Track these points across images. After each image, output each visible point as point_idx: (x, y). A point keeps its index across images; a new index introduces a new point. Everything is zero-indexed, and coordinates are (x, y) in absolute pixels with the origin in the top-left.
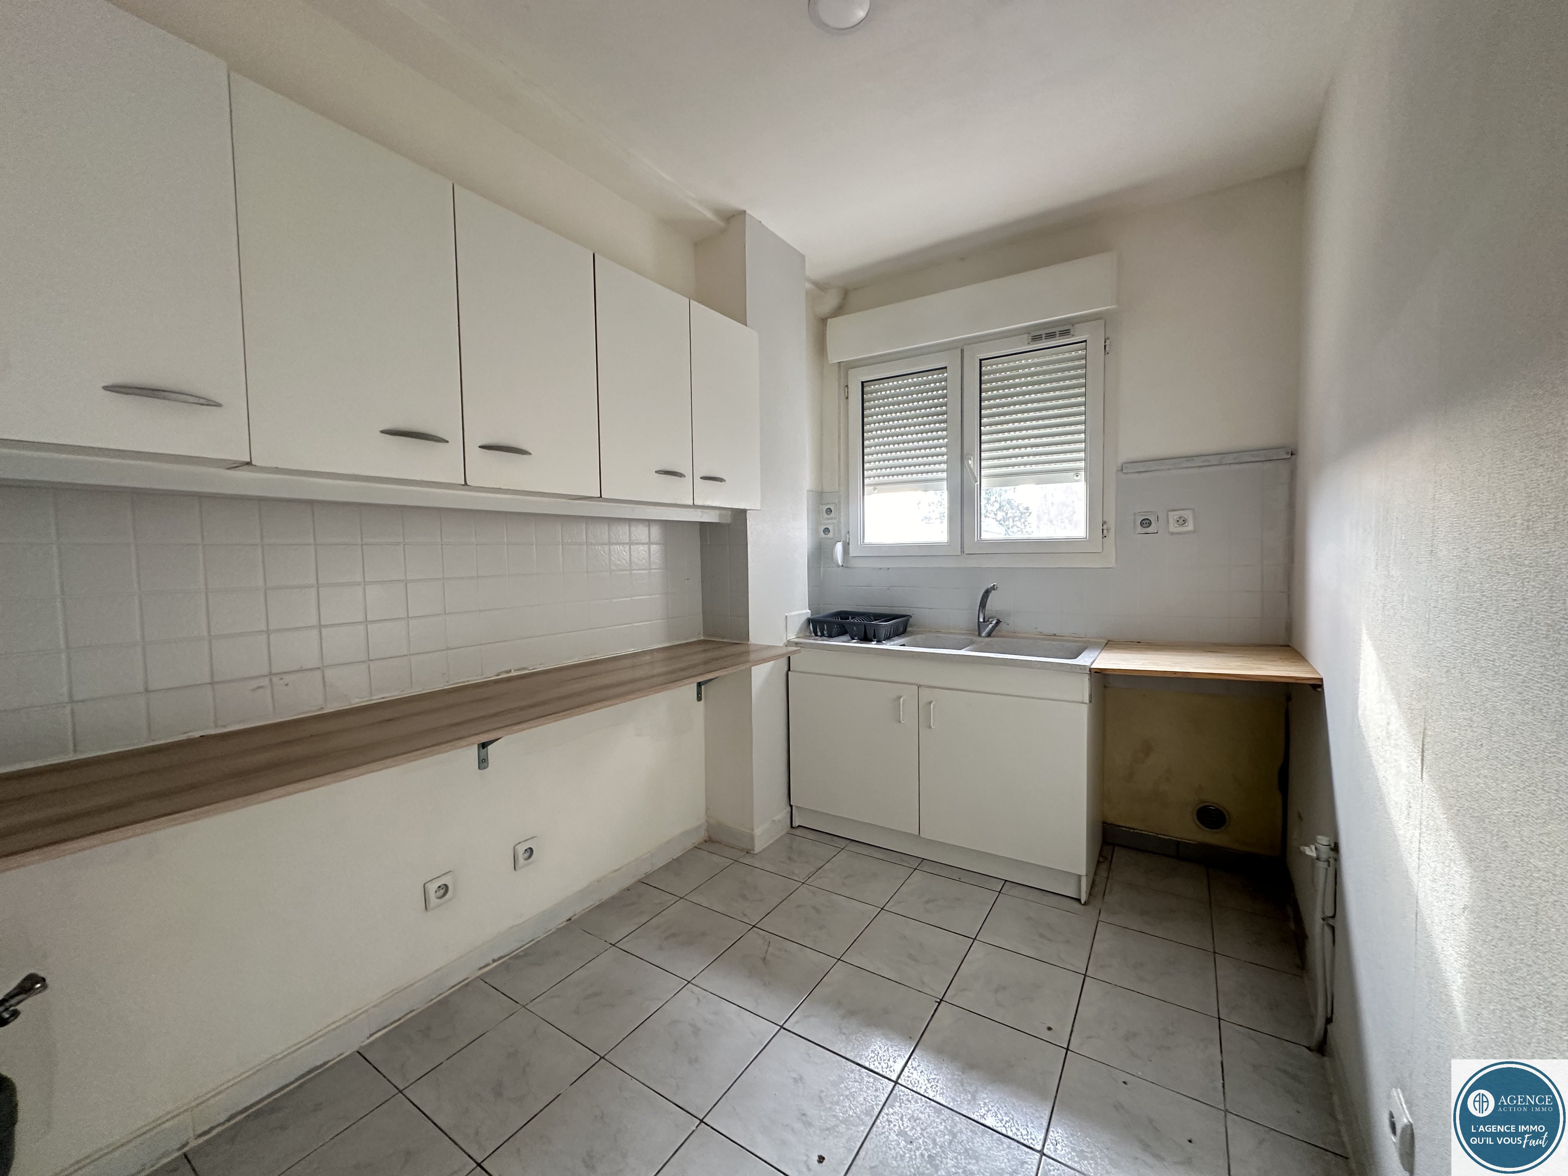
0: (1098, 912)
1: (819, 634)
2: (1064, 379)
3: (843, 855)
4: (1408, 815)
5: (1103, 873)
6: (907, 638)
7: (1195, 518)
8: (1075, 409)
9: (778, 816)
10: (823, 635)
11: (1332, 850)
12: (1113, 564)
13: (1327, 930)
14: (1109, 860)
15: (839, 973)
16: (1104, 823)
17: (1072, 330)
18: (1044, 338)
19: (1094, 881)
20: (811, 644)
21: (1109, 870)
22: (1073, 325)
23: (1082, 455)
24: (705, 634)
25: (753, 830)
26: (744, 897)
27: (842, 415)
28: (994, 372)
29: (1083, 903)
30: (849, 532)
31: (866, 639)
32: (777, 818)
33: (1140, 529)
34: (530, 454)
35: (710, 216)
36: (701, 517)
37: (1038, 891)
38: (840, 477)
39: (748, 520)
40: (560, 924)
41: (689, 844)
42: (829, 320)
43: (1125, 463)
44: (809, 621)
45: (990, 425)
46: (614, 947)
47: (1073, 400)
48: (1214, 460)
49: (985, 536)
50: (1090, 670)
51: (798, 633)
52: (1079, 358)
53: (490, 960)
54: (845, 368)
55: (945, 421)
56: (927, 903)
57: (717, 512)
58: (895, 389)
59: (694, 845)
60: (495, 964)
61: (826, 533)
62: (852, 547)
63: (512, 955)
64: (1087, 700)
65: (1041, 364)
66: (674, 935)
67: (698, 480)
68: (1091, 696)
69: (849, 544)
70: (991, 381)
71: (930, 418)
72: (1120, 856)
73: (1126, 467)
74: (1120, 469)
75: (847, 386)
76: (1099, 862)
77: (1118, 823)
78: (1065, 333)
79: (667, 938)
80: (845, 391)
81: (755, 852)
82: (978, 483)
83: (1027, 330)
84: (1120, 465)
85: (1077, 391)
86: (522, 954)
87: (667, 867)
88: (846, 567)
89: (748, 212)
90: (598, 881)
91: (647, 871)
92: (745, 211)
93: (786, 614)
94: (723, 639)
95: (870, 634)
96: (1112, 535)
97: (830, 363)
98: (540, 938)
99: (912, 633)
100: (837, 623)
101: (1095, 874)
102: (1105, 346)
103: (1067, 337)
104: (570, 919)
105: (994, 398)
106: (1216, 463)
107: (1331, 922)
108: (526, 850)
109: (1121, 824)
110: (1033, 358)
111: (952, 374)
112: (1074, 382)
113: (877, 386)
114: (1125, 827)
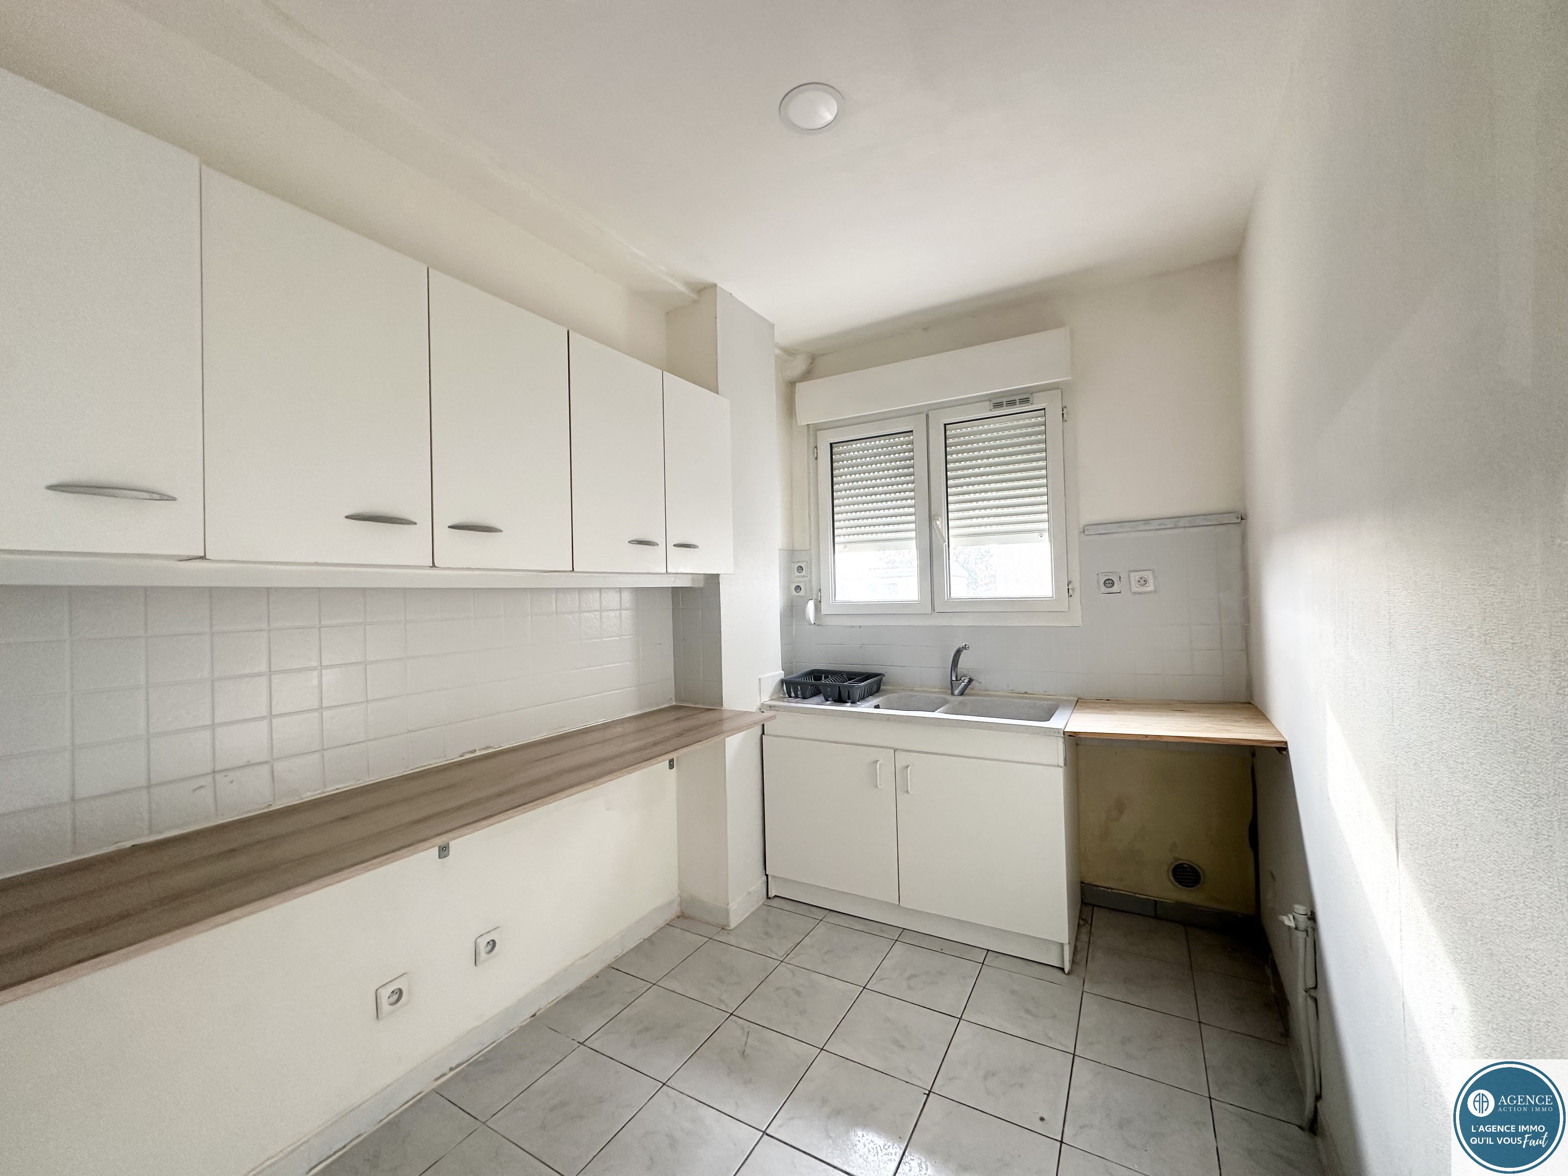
0: (1082, 982)
1: (793, 695)
2: (1026, 444)
3: (821, 929)
4: (1387, 900)
5: (1084, 938)
6: (881, 698)
7: (1155, 577)
8: (1037, 473)
9: (754, 888)
10: (796, 697)
11: (1309, 919)
12: (1078, 622)
13: (1310, 1003)
14: (1090, 922)
15: (823, 1065)
16: (1082, 883)
17: (1031, 399)
18: (1005, 405)
19: (1076, 947)
20: (786, 707)
21: (1090, 933)
22: (1032, 394)
23: (1045, 516)
24: (677, 699)
25: (728, 905)
26: (720, 980)
27: (811, 474)
28: (959, 436)
29: (1066, 972)
30: (820, 590)
31: (840, 700)
32: (753, 888)
33: (1104, 589)
34: (501, 531)
35: (682, 288)
36: (674, 582)
37: (1020, 960)
38: (810, 536)
39: (721, 584)
40: (523, 1022)
41: (661, 921)
42: (797, 384)
43: (1087, 525)
44: (782, 682)
45: (956, 486)
46: (582, 1046)
47: (1034, 464)
48: (1170, 523)
49: (954, 595)
50: (1064, 732)
51: (773, 694)
52: (1039, 425)
53: (446, 1070)
54: (814, 430)
55: (913, 482)
56: (909, 978)
57: (690, 576)
58: (863, 451)
59: (667, 922)
60: (452, 1073)
61: (797, 591)
62: (823, 606)
63: (470, 1061)
64: (1062, 763)
65: (1003, 429)
66: (647, 1029)
67: (671, 548)
68: (1065, 759)
69: (820, 602)
70: (956, 445)
71: (898, 478)
72: (1100, 918)
73: (1088, 529)
74: (1082, 530)
75: (816, 447)
76: (1079, 925)
77: (1096, 883)
78: (1025, 401)
79: (639, 1032)
80: (814, 452)
81: (730, 928)
82: (947, 543)
83: (989, 398)
84: (1081, 526)
85: (1038, 455)
86: (481, 1059)
87: (638, 948)
88: (819, 625)
89: (718, 285)
90: (565, 970)
91: (617, 954)
92: (716, 284)
93: (760, 677)
94: (696, 704)
95: (845, 695)
96: (1077, 596)
97: (799, 425)
98: (501, 1040)
99: (886, 692)
100: (812, 685)
101: (1077, 939)
102: (1063, 414)
103: (1026, 405)
104: (534, 1015)
105: (960, 461)
106: (1172, 526)
107: (1313, 993)
108: (488, 943)
109: (1099, 884)
110: (994, 424)
111: (919, 437)
112: (1035, 447)
113: (845, 447)
114: (1103, 887)
